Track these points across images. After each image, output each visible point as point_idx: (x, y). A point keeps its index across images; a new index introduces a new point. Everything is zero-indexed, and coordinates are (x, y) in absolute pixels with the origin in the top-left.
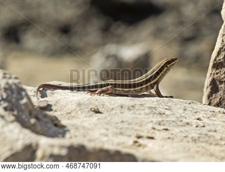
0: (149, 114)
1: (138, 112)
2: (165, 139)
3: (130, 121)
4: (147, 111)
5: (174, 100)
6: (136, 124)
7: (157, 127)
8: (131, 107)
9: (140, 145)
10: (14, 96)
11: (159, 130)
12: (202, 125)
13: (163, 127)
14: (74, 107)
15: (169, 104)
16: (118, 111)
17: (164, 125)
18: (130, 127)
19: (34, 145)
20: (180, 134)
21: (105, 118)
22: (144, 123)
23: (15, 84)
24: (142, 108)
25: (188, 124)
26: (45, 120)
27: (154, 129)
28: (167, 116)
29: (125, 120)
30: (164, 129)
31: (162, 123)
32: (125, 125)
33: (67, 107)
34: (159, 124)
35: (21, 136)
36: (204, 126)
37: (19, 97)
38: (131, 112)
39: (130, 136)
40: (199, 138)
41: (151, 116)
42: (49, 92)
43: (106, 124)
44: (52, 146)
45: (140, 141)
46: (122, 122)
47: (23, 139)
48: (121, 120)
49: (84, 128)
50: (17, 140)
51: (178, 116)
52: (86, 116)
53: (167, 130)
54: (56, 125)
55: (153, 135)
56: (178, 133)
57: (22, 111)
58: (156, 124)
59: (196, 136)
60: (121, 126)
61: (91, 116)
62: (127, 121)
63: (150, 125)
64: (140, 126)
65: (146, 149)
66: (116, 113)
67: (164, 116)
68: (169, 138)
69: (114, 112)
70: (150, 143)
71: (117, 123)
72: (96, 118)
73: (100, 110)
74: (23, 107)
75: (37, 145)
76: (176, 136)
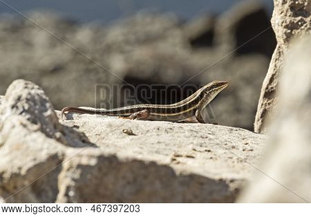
0: (189, 137)
1: (176, 135)
2: (207, 159)
3: (168, 142)
4: (187, 134)
5: (219, 126)
6: (174, 145)
7: (198, 148)
8: (168, 130)
9: (179, 163)
10: (37, 107)
11: (200, 152)
12: (249, 148)
13: (204, 149)
14: (104, 128)
15: (212, 130)
16: (154, 133)
17: (206, 147)
18: (168, 147)
19: (60, 154)
20: (225, 155)
21: (139, 139)
22: (184, 144)
23: (38, 95)
24: (182, 131)
25: (233, 147)
26: (72, 135)
27: (195, 150)
28: (210, 139)
29: (161, 141)
30: (206, 151)
31: (205, 145)
32: (163, 146)
33: (96, 129)
34: (201, 146)
35: (46, 146)
36: (252, 150)
37: (42, 108)
38: (169, 134)
39: (167, 155)
40: (246, 159)
41: (191, 139)
42: (75, 115)
43: (141, 144)
44: (80, 156)
45: (179, 159)
46: (159, 143)
47: (48, 148)
48: (156, 141)
49: (115, 146)
50: (42, 149)
51: (223, 140)
52: (117, 138)
53: (209, 151)
54: (84, 141)
55: (194, 155)
56: (222, 154)
57: (47, 124)
58: (197, 145)
59: (243, 157)
60: (157, 146)
61: (123, 137)
62: (164, 142)
63: (191, 147)
64: (178, 147)
65: (185, 166)
66: (151, 136)
67: (207, 139)
68: (211, 158)
69: (149, 134)
70: (190, 161)
71: (153, 144)
72: (129, 139)
73: (134, 132)
74: (47, 119)
75: (63, 155)
76: (219, 156)
